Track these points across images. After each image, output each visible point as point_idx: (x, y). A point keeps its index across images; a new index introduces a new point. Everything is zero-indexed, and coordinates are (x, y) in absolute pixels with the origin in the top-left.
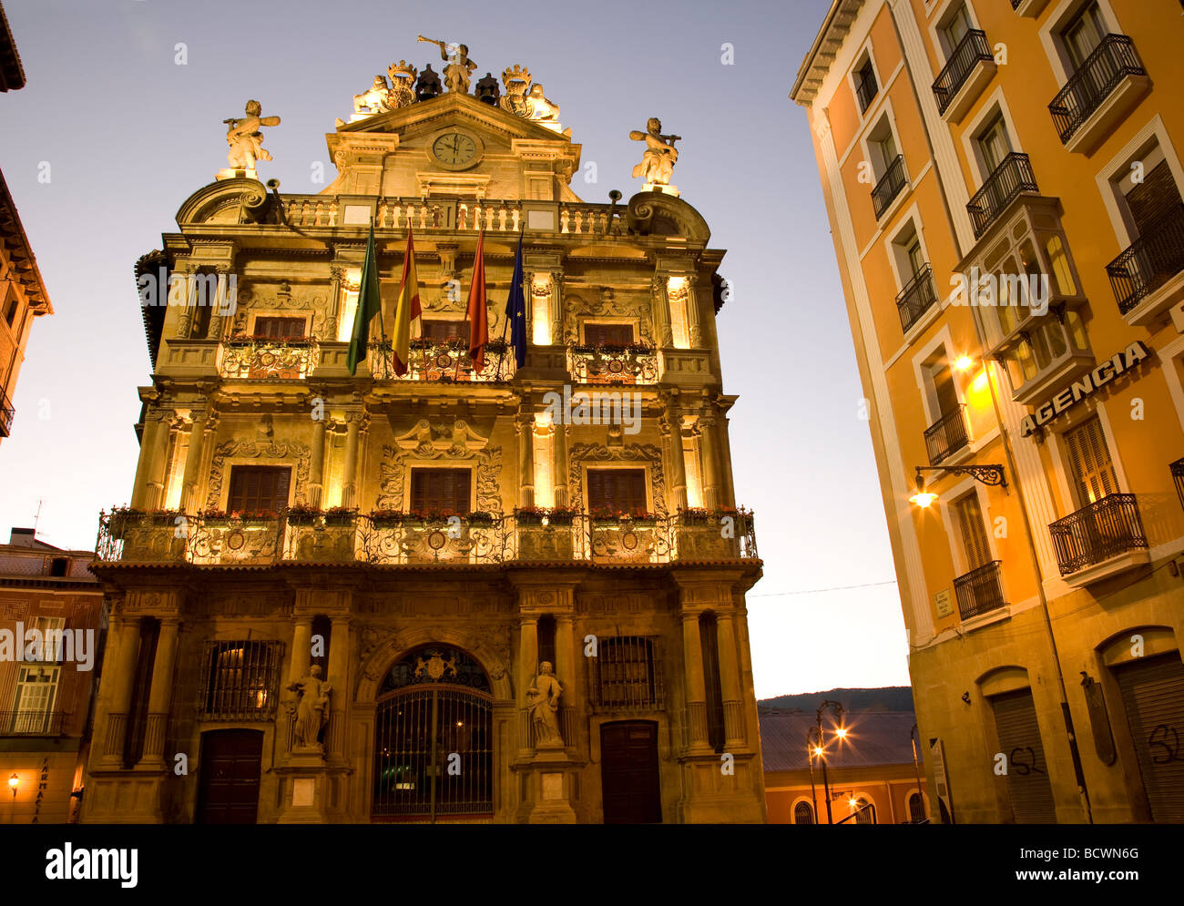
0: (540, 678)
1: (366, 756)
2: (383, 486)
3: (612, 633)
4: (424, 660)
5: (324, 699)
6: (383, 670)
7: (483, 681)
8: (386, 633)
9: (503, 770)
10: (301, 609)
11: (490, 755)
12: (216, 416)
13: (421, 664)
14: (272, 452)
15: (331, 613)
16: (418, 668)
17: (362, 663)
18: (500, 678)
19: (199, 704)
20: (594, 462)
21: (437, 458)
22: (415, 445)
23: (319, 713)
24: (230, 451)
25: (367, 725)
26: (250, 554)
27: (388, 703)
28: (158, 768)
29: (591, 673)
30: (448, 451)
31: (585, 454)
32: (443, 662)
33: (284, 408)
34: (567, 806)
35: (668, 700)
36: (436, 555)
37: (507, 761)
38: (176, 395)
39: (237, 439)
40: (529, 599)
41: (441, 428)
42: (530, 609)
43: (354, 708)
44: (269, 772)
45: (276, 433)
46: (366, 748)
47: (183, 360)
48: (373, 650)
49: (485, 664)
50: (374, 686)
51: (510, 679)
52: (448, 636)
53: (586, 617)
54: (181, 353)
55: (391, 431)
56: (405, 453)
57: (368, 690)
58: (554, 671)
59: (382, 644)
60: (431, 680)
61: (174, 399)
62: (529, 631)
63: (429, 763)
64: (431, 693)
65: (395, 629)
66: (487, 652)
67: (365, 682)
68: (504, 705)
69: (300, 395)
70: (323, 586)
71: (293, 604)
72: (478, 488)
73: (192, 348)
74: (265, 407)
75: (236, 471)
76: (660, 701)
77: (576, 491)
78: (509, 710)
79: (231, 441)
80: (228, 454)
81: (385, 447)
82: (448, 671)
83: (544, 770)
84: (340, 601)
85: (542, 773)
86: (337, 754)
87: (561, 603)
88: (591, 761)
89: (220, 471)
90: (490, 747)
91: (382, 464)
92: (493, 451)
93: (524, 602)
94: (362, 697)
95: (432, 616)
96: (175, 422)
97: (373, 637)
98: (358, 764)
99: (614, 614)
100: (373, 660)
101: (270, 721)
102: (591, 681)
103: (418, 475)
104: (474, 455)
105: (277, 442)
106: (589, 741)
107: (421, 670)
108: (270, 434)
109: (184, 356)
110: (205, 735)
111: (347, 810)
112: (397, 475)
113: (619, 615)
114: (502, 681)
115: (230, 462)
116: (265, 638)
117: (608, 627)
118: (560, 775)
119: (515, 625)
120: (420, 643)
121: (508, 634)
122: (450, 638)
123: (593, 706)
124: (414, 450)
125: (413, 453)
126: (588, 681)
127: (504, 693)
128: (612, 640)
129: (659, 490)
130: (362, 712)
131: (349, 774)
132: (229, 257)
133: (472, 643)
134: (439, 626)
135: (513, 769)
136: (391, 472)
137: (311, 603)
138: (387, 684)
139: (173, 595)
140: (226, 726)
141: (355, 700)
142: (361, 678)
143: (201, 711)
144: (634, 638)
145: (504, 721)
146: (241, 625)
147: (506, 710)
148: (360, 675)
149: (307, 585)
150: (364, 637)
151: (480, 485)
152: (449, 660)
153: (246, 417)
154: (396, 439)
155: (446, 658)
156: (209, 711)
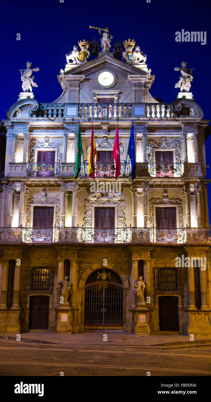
0: (139, 282)
1: (82, 305)
2: (85, 213)
4: (100, 273)
5: (69, 288)
6: (87, 277)
7: (120, 281)
8: (88, 265)
9: (126, 310)
10: (60, 257)
11: (122, 305)
12: (27, 189)
13: (99, 275)
14: (47, 202)
15: (70, 259)
16: (98, 276)
17: (80, 275)
18: (125, 280)
19: (29, 287)
21: (103, 203)
22: (96, 199)
23: (68, 292)
24: (33, 201)
25: (82, 295)
26: (44, 240)
27: (88, 287)
28: (18, 308)
29: (156, 279)
30: (107, 201)
32: (106, 274)
34: (147, 324)
35: (182, 290)
36: (104, 240)
37: (127, 308)
40: (135, 255)
42: (136, 258)
43: (78, 289)
44: (52, 309)
46: (82, 302)
47: (15, 170)
48: (83, 270)
49: (120, 275)
50: (84, 282)
51: (129, 280)
55: (87, 193)
56: (92, 202)
57: (82, 283)
58: (143, 279)
59: (87, 268)
60: (103, 280)
62: (135, 265)
63: (102, 308)
64: (103, 284)
65: (91, 263)
66: (121, 272)
67: (81, 281)
68: (126, 289)
69: (55, 181)
70: (67, 250)
71: (58, 255)
72: (117, 214)
73: (18, 166)
75: (35, 208)
76: (179, 290)
77: (151, 215)
78: (129, 291)
80: (32, 203)
81: (85, 200)
82: (108, 277)
84: (73, 255)
85: (139, 313)
86: (74, 304)
87: (146, 256)
88: (155, 309)
90: (122, 303)
91: (85, 206)
92: (123, 201)
93: (134, 255)
94: (80, 286)
96: (14, 192)
97: (83, 266)
98: (80, 307)
100: (84, 273)
102: (156, 282)
103: (97, 209)
104: (116, 202)
105: (49, 198)
107: (100, 277)
109: (15, 168)
110: (31, 297)
111: (77, 322)
112: (90, 209)
113: (165, 260)
115: (33, 205)
116: (48, 266)
117: (162, 264)
118: (145, 314)
119: (130, 263)
120: (99, 268)
121: (128, 266)
122: (109, 267)
123: (156, 291)
125: (95, 202)
126: (155, 283)
127: (127, 285)
128: (163, 268)
129: (181, 215)
130: (81, 291)
131: (77, 311)
133: (116, 268)
135: (130, 311)
136: (88, 208)
137: (64, 255)
138: (88, 281)
140: (37, 294)
141: (78, 287)
142: (80, 279)
143: (29, 289)
144: (171, 268)
145: (127, 295)
146: (41, 262)
147: (127, 291)
148: (79, 278)
149: (62, 249)
150: (80, 266)
151: (119, 213)
152: (108, 273)
154: (89, 197)
156: (32, 289)
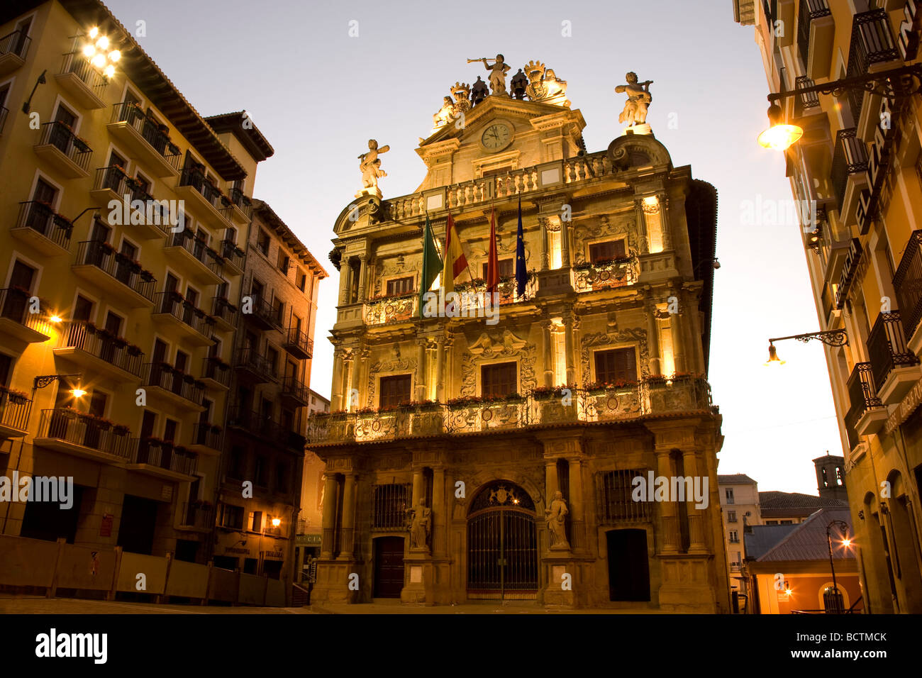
0: (554, 502)
1: (461, 552)
2: (464, 380)
3: (612, 468)
4: (494, 491)
6: (469, 499)
7: (531, 504)
8: (468, 475)
10: (415, 463)
11: (535, 552)
12: (368, 349)
13: (493, 494)
14: (400, 366)
15: (431, 465)
16: (491, 497)
18: (539, 501)
20: (597, 347)
21: (495, 358)
22: (481, 350)
23: (423, 527)
24: (378, 368)
25: (461, 533)
26: (384, 433)
27: (474, 519)
28: (347, 559)
30: (501, 352)
31: (591, 341)
32: (505, 492)
33: (405, 337)
35: (654, 515)
36: (487, 425)
38: (344, 340)
39: (381, 361)
40: (549, 449)
41: (496, 337)
42: (551, 455)
43: (453, 523)
45: (401, 354)
46: (461, 548)
47: (346, 318)
49: (529, 492)
52: (506, 475)
53: (594, 458)
54: (344, 314)
55: (466, 343)
56: (476, 357)
57: (461, 512)
60: (499, 504)
61: (343, 342)
62: (552, 470)
63: (500, 558)
64: (499, 512)
65: (474, 473)
66: (530, 484)
67: (458, 507)
69: (412, 328)
70: (426, 449)
71: (412, 461)
72: (521, 374)
73: (349, 310)
74: (395, 338)
75: (383, 380)
76: (647, 515)
77: (586, 369)
79: (378, 363)
80: (377, 371)
81: (464, 354)
83: (554, 563)
84: (437, 457)
85: (553, 566)
86: (439, 551)
87: (570, 450)
88: (599, 557)
89: (373, 382)
90: (536, 548)
91: (463, 366)
92: (530, 348)
93: (546, 451)
94: (456, 517)
95: (496, 462)
96: (346, 356)
98: (456, 557)
99: (615, 454)
101: (408, 531)
103: (485, 370)
104: (518, 352)
105: (403, 360)
106: (598, 544)
107: (493, 498)
108: (398, 355)
109: (346, 315)
110: (375, 540)
111: (449, 586)
112: (471, 372)
113: (617, 455)
114: (540, 503)
115: (378, 376)
116: (402, 482)
117: (609, 464)
118: (565, 567)
120: (489, 480)
121: (543, 472)
122: (508, 477)
123: (600, 519)
124: (481, 354)
125: (480, 356)
128: (612, 473)
129: (645, 361)
130: (458, 526)
131: (449, 564)
132: (365, 248)
133: (520, 479)
134: (499, 469)
136: (469, 370)
137: (422, 460)
138: (472, 508)
139: (350, 460)
140: (385, 535)
141: (452, 518)
142: (456, 504)
143: (372, 526)
144: (627, 471)
146: (390, 475)
148: (455, 502)
149: (417, 449)
150: (456, 478)
151: (523, 373)
152: (509, 491)
153: (384, 347)
154: (469, 348)
155: (508, 489)
